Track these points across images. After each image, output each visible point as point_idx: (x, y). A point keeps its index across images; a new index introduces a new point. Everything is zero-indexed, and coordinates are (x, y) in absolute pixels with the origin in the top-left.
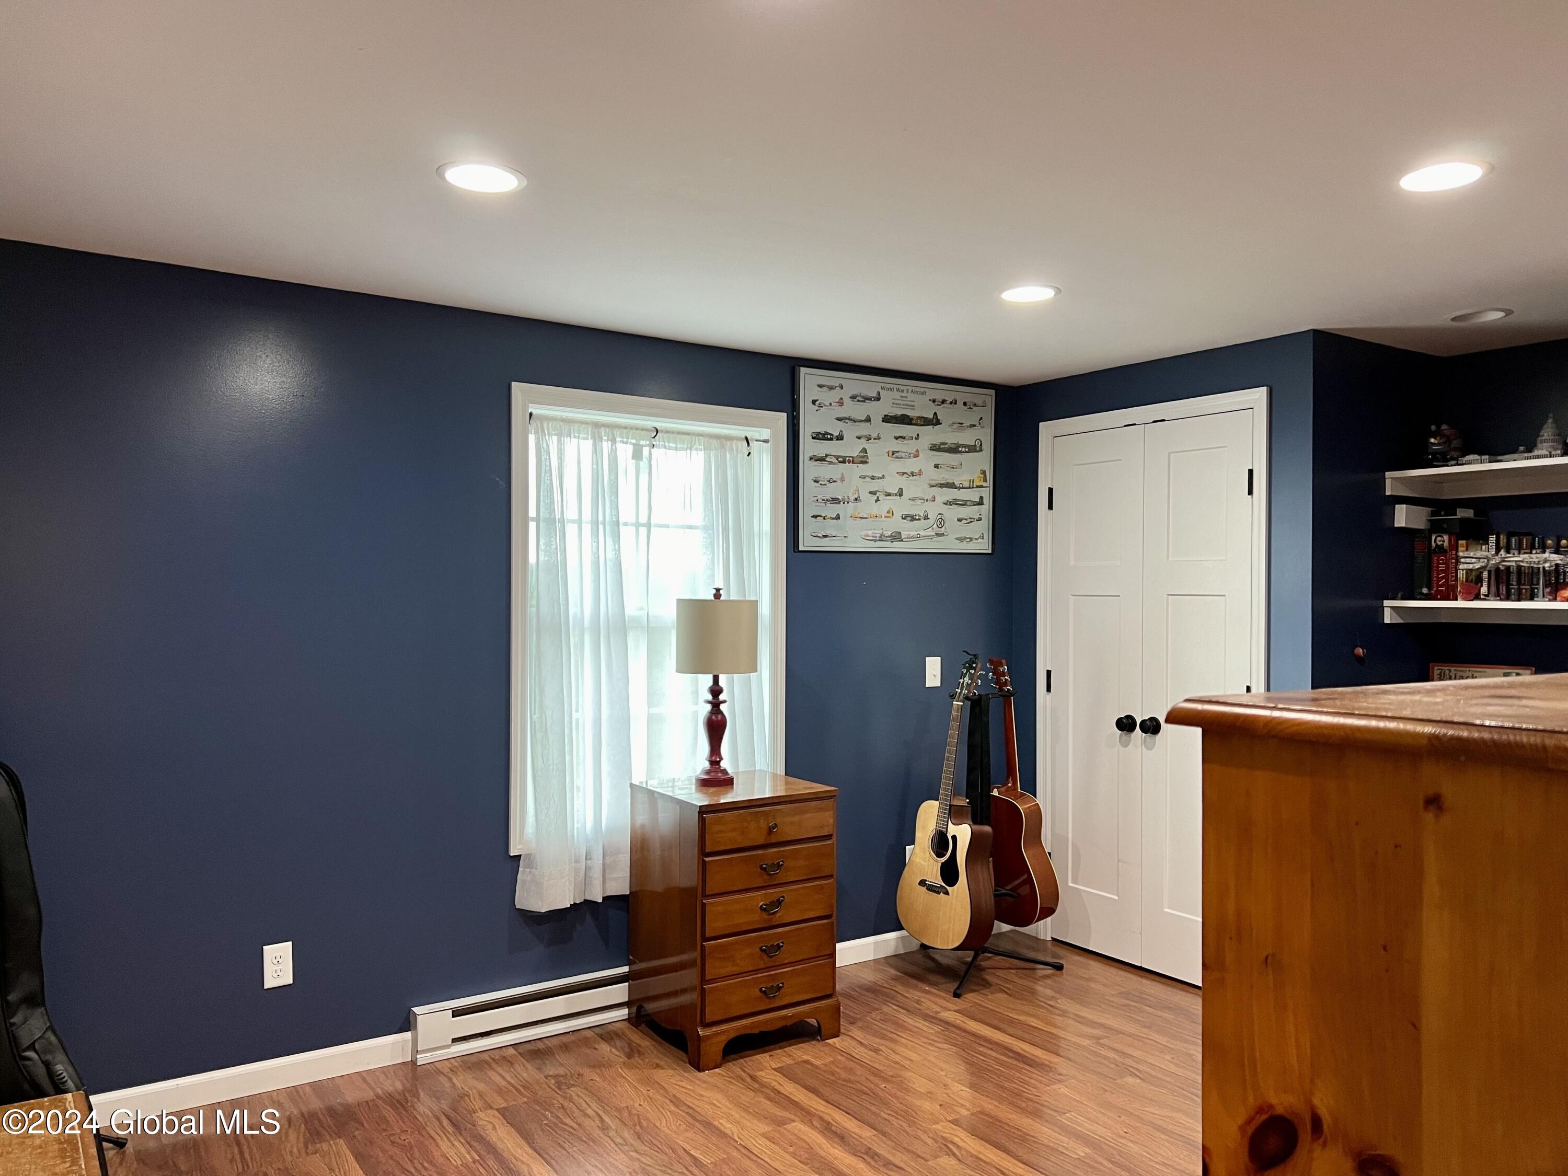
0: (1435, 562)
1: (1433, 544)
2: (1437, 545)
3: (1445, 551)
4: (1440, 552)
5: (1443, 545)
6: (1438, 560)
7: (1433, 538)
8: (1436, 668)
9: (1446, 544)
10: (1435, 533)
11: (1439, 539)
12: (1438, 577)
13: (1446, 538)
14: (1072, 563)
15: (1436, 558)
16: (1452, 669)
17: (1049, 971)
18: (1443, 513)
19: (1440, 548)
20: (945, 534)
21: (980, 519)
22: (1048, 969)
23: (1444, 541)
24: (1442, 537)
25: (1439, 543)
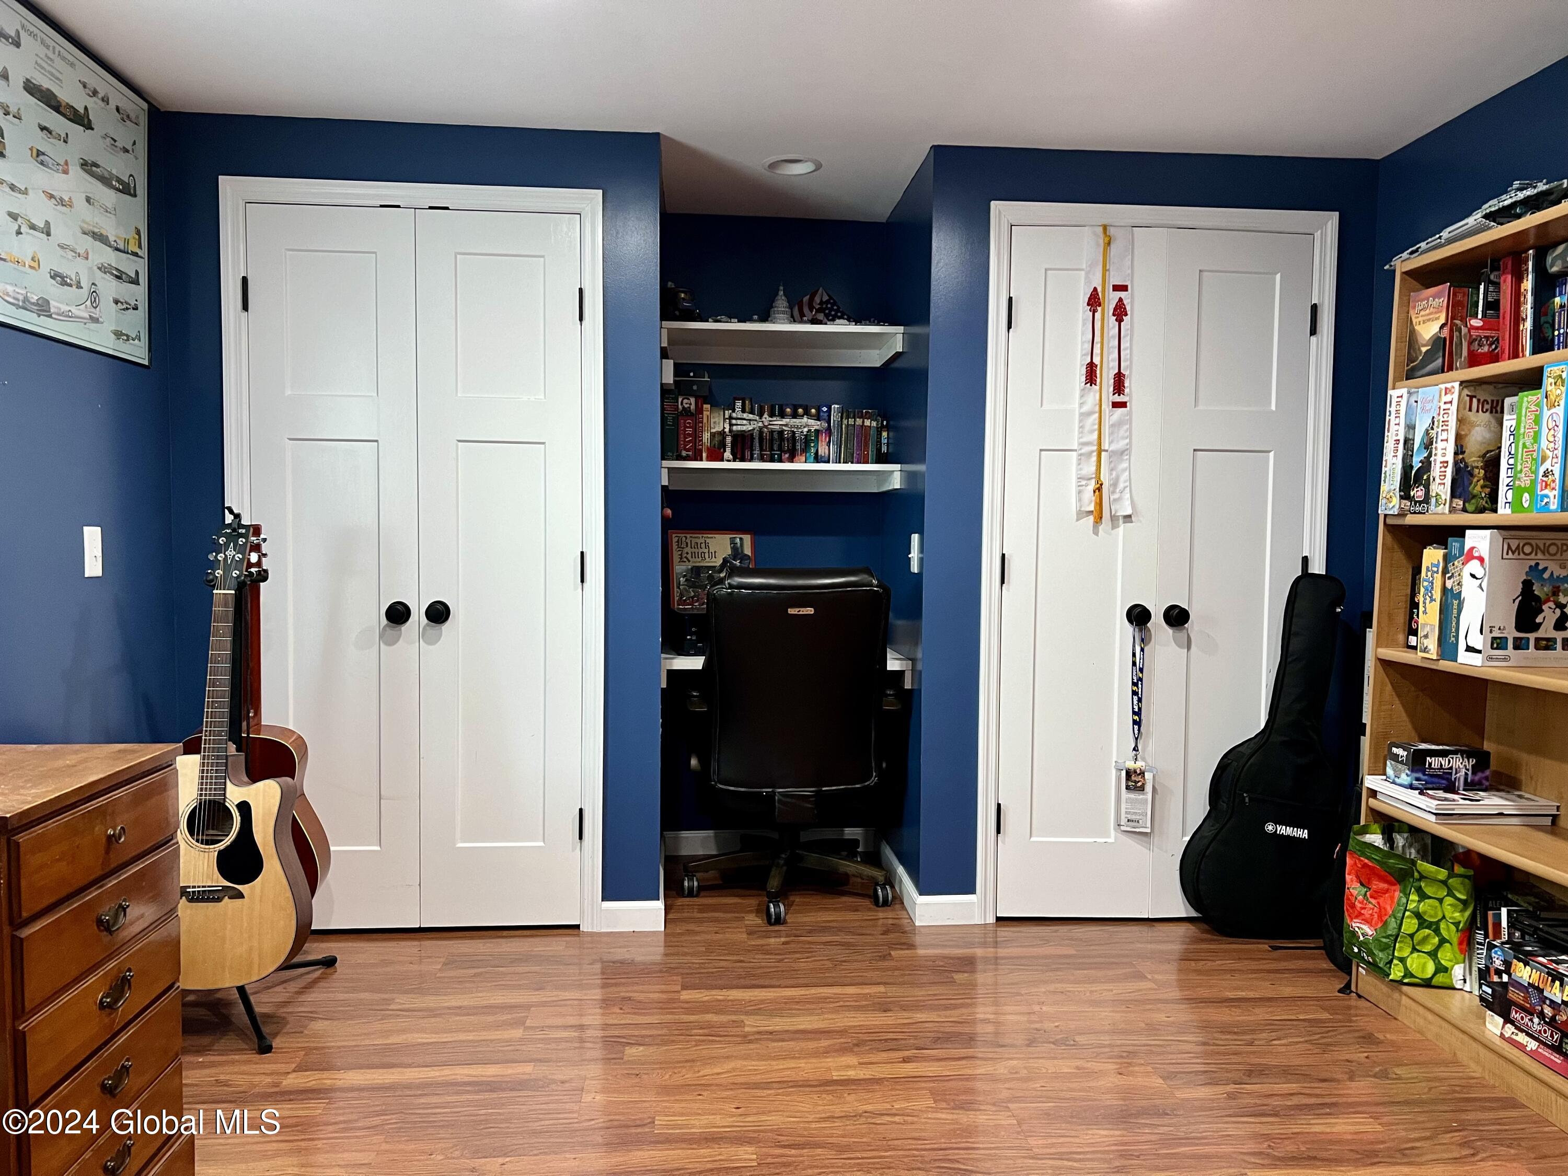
0: (682, 425)
1: (680, 407)
2: (684, 408)
3: (692, 414)
4: (687, 415)
5: (690, 408)
6: (684, 423)
7: (680, 400)
8: (674, 535)
9: (693, 407)
10: (682, 395)
11: (685, 401)
12: (684, 441)
13: (693, 400)
14: (288, 392)
15: (682, 421)
16: (688, 536)
17: (318, 972)
18: (692, 374)
19: (687, 411)
20: (100, 319)
21: (136, 308)
22: (315, 970)
23: (691, 404)
24: (688, 399)
25: (686, 406)
